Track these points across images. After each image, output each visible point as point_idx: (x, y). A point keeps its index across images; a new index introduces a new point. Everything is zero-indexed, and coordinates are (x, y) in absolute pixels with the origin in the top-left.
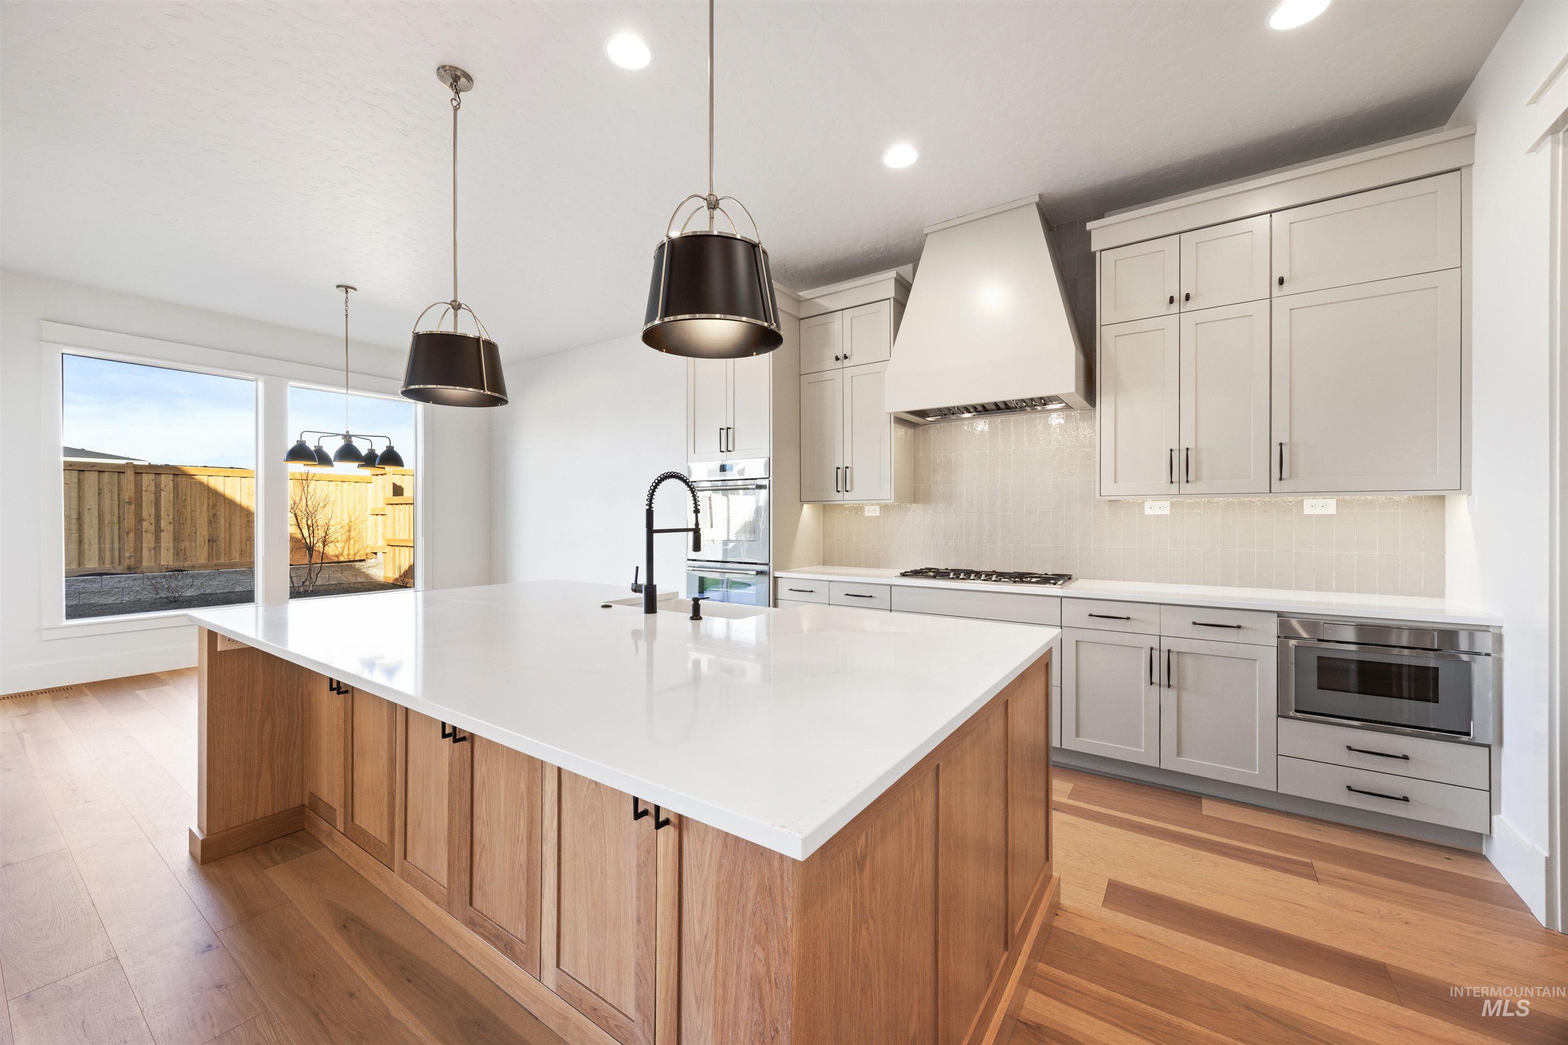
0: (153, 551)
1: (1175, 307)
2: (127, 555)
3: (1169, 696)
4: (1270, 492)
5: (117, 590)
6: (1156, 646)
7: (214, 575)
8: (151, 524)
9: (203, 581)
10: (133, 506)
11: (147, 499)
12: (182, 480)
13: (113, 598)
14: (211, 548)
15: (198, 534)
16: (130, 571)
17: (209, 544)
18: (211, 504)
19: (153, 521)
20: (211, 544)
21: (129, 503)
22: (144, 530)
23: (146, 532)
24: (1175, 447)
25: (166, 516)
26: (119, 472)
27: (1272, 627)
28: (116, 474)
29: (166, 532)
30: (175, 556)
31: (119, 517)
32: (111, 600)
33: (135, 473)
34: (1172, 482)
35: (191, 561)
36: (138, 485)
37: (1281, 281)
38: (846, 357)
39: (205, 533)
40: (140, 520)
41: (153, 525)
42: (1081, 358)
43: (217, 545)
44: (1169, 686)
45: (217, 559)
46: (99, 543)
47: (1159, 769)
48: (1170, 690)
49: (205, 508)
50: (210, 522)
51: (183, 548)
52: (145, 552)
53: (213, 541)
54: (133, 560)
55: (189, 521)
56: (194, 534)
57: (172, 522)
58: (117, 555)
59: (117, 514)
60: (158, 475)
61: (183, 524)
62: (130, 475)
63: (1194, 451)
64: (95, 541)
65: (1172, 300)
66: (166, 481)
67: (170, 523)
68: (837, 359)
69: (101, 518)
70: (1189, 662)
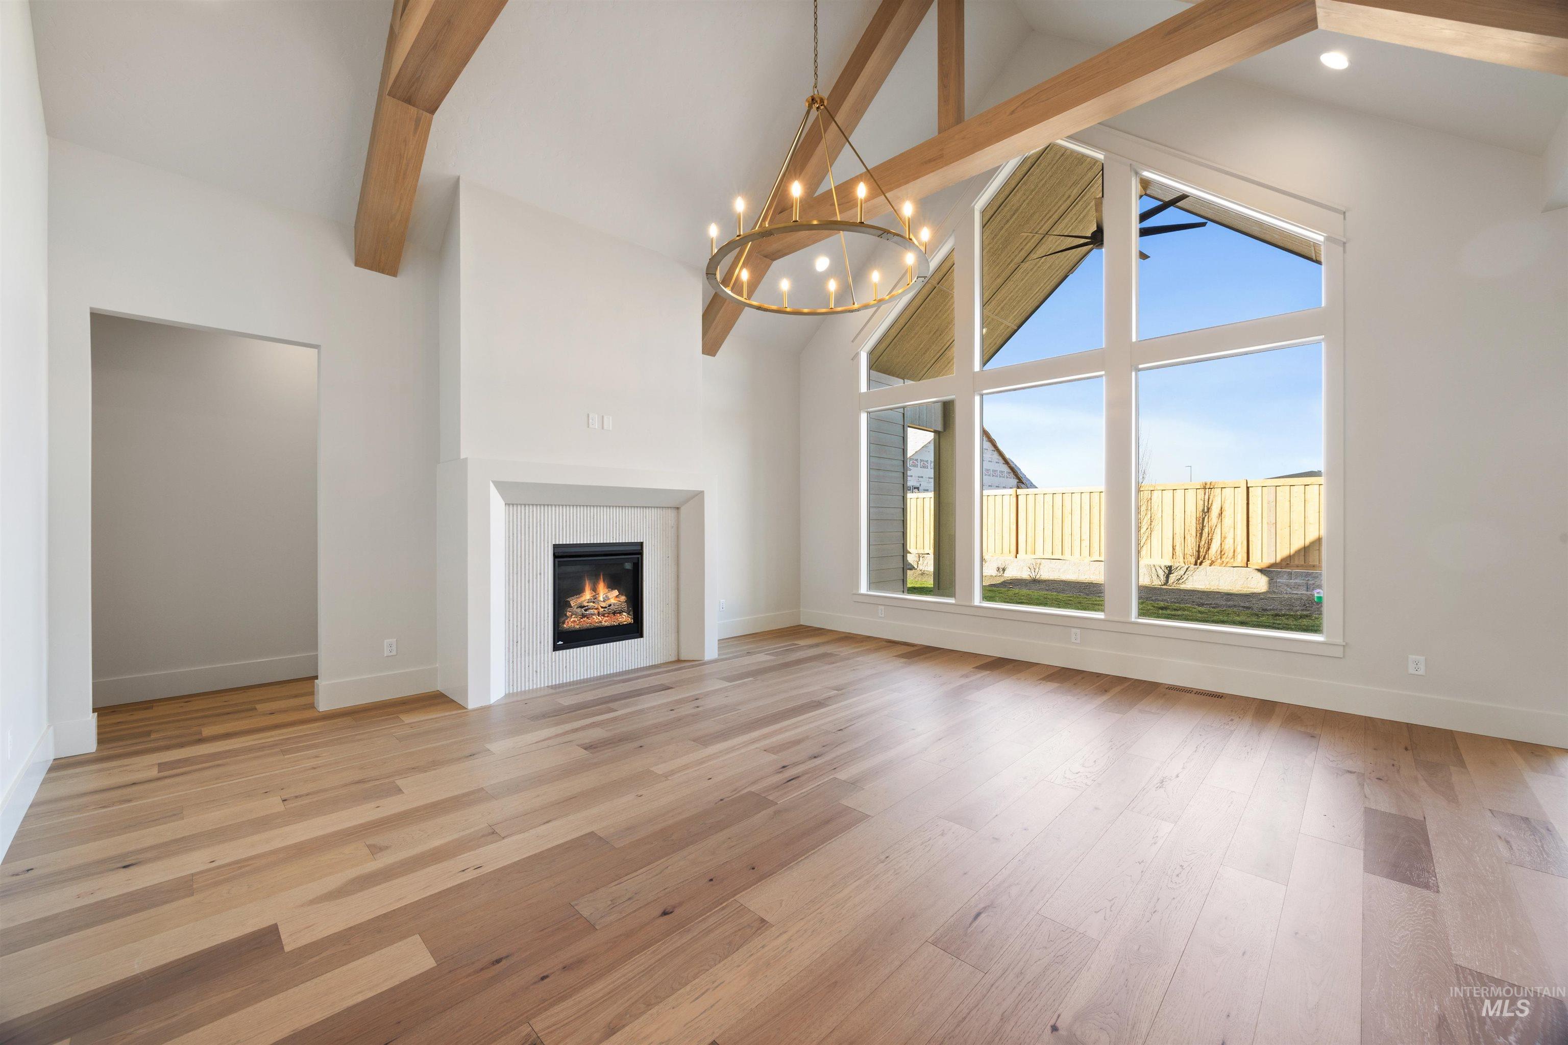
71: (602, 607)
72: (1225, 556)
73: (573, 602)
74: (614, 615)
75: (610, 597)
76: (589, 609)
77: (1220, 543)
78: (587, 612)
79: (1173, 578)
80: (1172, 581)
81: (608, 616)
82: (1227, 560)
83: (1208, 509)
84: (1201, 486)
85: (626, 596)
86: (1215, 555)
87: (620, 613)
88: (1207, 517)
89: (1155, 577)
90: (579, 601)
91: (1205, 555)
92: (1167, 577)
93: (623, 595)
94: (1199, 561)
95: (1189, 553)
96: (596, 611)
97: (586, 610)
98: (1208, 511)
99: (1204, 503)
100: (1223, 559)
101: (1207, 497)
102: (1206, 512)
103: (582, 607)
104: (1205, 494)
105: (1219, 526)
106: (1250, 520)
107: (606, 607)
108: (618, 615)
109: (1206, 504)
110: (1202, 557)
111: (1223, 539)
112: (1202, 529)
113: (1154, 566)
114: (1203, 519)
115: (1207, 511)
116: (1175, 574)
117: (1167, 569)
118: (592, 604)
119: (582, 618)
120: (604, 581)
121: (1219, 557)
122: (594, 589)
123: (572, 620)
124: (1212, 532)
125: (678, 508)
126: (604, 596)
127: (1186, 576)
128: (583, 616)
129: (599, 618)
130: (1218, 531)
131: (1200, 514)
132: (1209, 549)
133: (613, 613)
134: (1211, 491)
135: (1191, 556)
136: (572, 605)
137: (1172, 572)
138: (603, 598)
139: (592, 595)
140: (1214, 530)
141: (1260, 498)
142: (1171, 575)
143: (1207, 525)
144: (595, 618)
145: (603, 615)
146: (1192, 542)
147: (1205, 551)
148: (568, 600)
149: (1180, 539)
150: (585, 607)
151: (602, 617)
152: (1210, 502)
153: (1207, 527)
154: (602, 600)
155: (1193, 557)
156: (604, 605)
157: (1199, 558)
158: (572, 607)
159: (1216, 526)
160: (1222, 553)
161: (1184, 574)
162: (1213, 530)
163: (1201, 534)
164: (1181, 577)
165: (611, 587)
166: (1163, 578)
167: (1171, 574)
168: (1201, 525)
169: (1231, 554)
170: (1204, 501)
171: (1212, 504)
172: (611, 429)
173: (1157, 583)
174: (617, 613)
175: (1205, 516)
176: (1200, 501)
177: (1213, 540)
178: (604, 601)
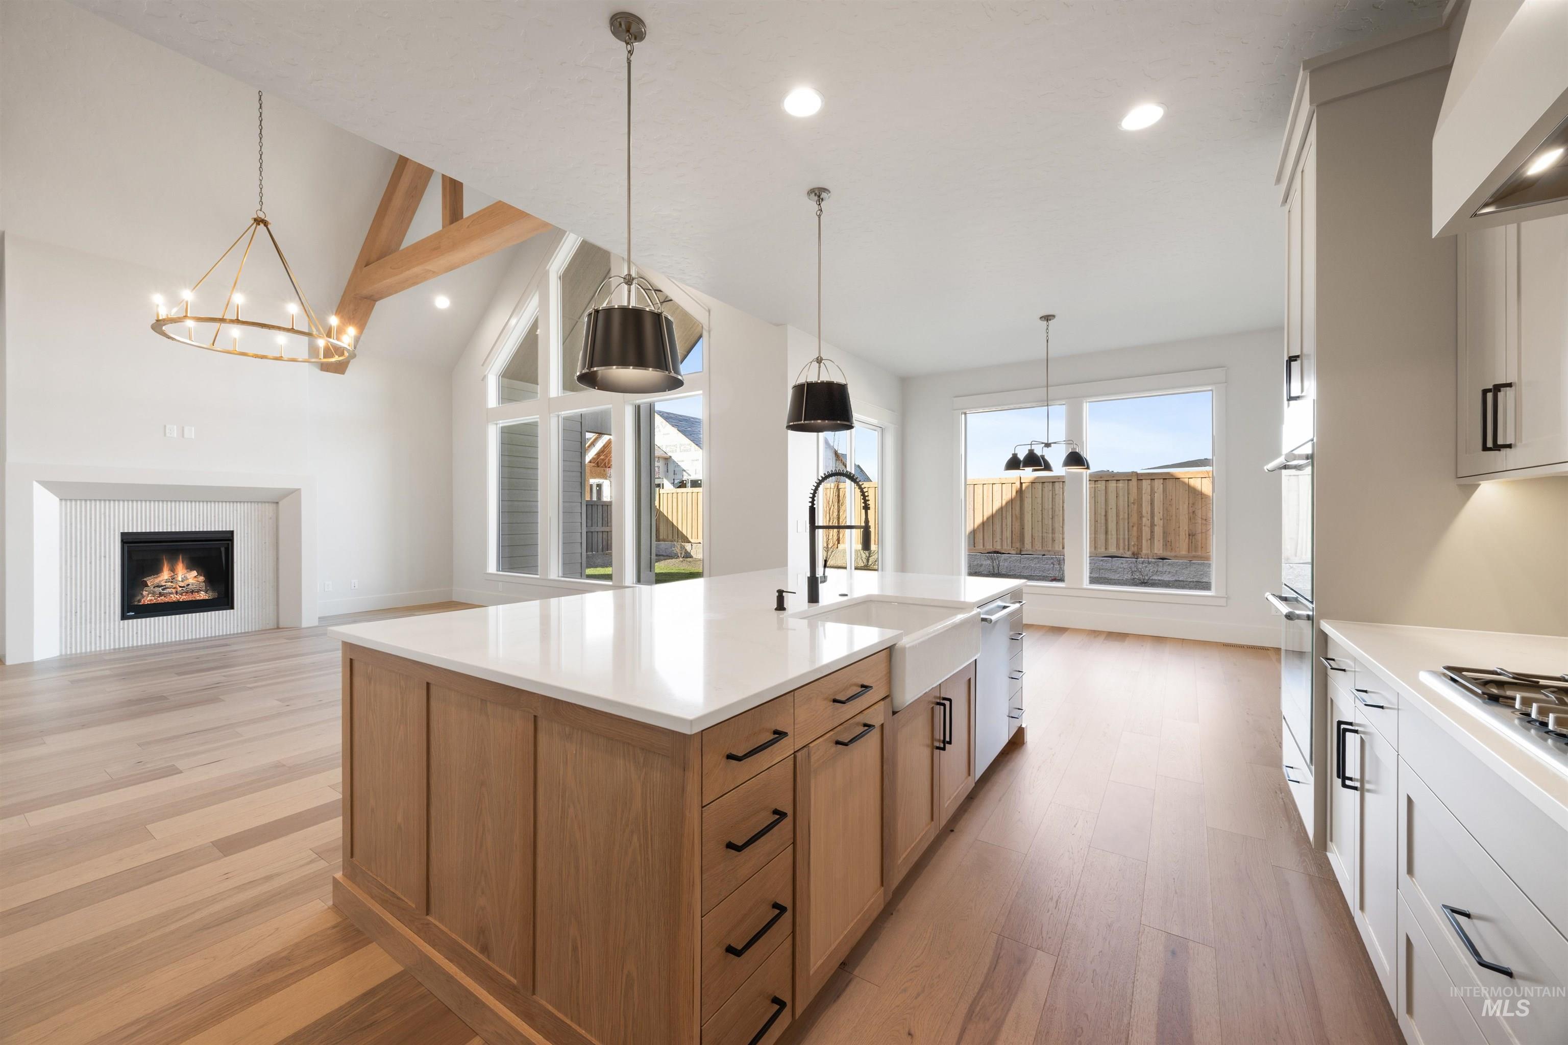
0: (1149, 541)
2: (1133, 543)
5: (1120, 569)
7: (1186, 565)
8: (1148, 520)
9: (1178, 569)
10: (1136, 506)
11: (1146, 498)
12: (1170, 483)
13: (1118, 575)
14: (1191, 541)
15: (1181, 529)
16: (1134, 556)
17: (1189, 538)
18: (1191, 502)
19: (1149, 518)
20: (1191, 538)
21: (1134, 503)
22: (1143, 524)
23: (1145, 526)
25: (1158, 513)
26: (1128, 480)
28: (1127, 481)
29: (1158, 526)
30: (1164, 546)
31: (1128, 514)
32: (1116, 577)
33: (1138, 480)
35: (1176, 552)
36: (1139, 489)
39: (1186, 528)
40: (1141, 517)
41: (1150, 521)
43: (1195, 539)
45: (1195, 551)
46: (1117, 534)
49: (1186, 506)
50: (1190, 519)
51: (1170, 541)
52: (1144, 542)
53: (1192, 536)
54: (1136, 547)
55: (1174, 517)
56: (1178, 529)
57: (1162, 518)
58: (1127, 543)
59: (1127, 512)
60: (1153, 481)
61: (1170, 520)
62: (1134, 482)
64: (1114, 532)
66: (1158, 484)
67: (1161, 519)
69: (1117, 515)
71: (180, 587)
73: (151, 581)
74: (192, 594)
75: (188, 577)
76: (168, 588)
78: (165, 591)
81: (186, 595)
85: (204, 576)
87: (197, 592)
90: (157, 581)
93: (201, 575)
96: (174, 591)
97: (163, 590)
103: (159, 586)
107: (184, 587)
108: (196, 594)
118: (170, 583)
119: (159, 597)
120: (183, 562)
122: (173, 570)
123: (149, 598)
125: (277, 503)
126: (183, 576)
128: (161, 595)
129: (177, 596)
133: (191, 592)
136: (149, 585)
138: (182, 578)
139: (171, 575)
144: (173, 597)
145: (181, 594)
148: (145, 579)
150: (163, 586)
151: (180, 596)
154: (180, 580)
156: (182, 584)
158: (149, 587)
165: (190, 568)
172: (193, 437)
174: (196, 592)
178: (182, 581)
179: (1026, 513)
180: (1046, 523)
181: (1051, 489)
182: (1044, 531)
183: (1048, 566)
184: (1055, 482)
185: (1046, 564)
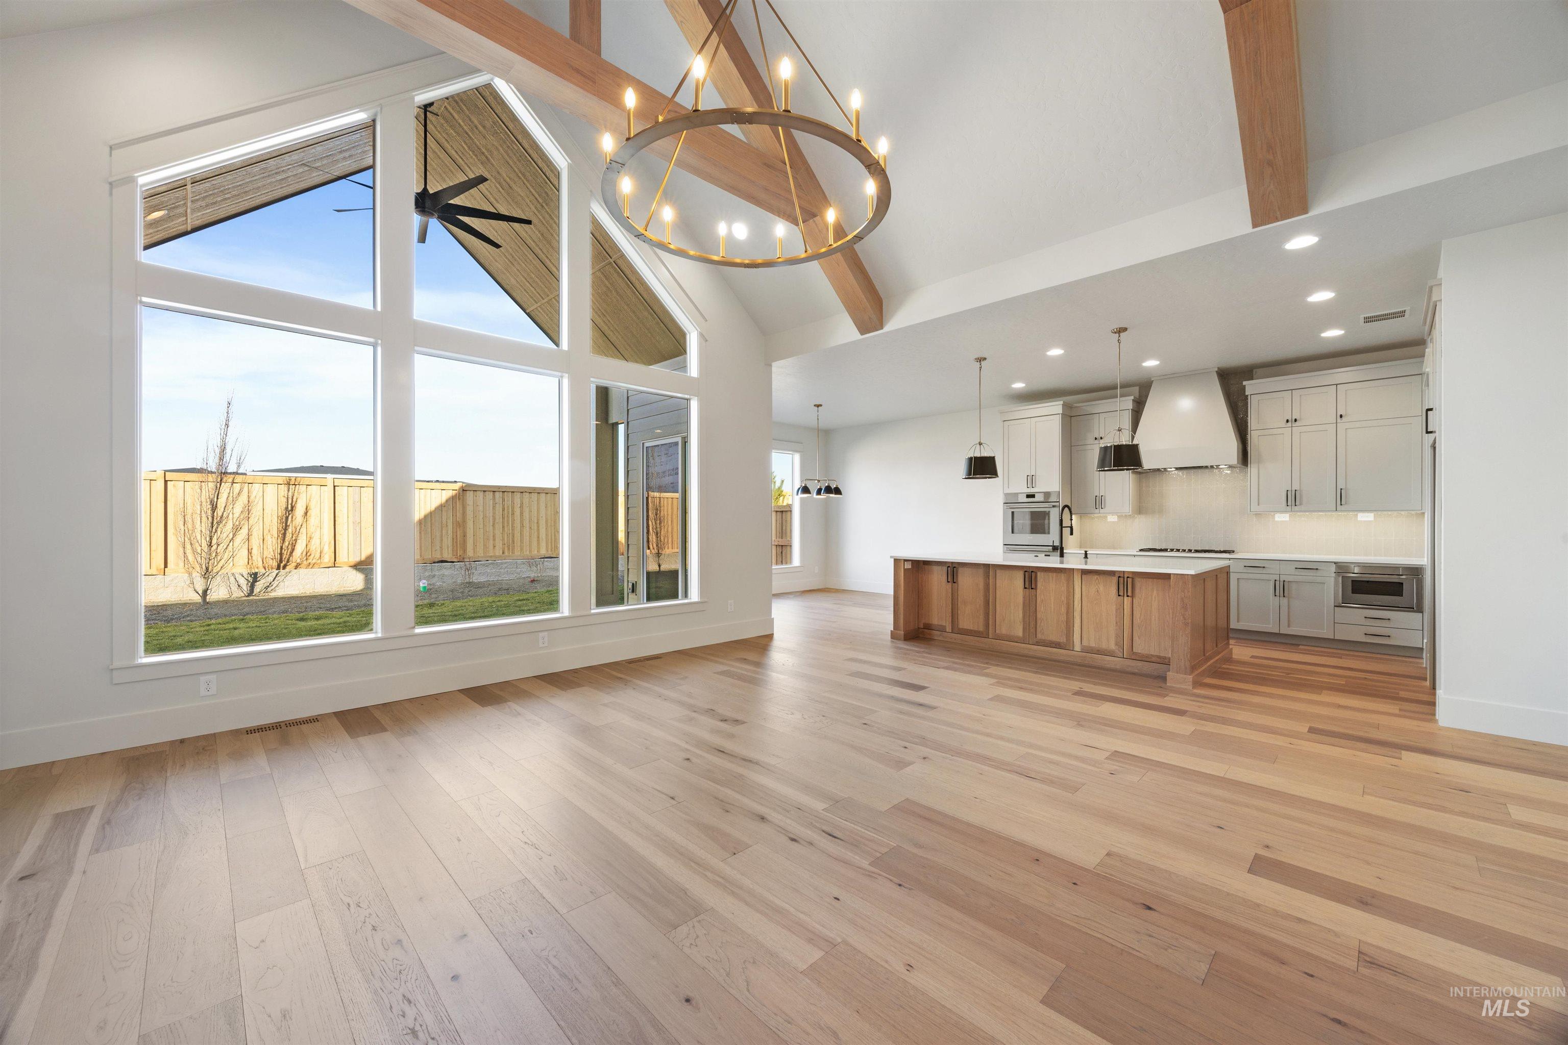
1: (1289, 424)
3: (1284, 601)
4: (1336, 510)
6: (1278, 579)
24: (1290, 489)
27: (1333, 568)
34: (1288, 506)
37: (1341, 416)
38: (1101, 438)
42: (1241, 446)
44: (1284, 596)
47: (1279, 633)
48: (1284, 598)
63: (1299, 492)
65: (1287, 421)
68: (1096, 439)
70: (1294, 586)
72: (312, 557)
77: (305, 545)
79: (259, 586)
80: (258, 590)
82: (314, 561)
83: (292, 507)
84: (284, 481)
86: (301, 557)
88: (290, 516)
89: (234, 588)
91: (289, 558)
92: (252, 587)
94: (282, 565)
95: (269, 556)
98: (292, 510)
99: (288, 500)
100: (309, 561)
101: (290, 494)
102: (290, 511)
104: (288, 491)
105: (304, 525)
106: (336, 519)
109: (290, 502)
110: (286, 560)
111: (309, 540)
112: (286, 530)
113: (233, 574)
114: (287, 518)
115: (290, 509)
116: (262, 581)
117: (251, 576)
121: (305, 558)
124: (297, 532)
127: (276, 583)
130: (303, 530)
131: (282, 511)
132: (293, 550)
134: (295, 488)
135: (272, 559)
137: (258, 580)
140: (300, 529)
141: (346, 498)
142: (258, 583)
143: (291, 525)
146: (273, 544)
147: (288, 554)
149: (258, 540)
152: (294, 500)
153: (291, 527)
155: (274, 561)
157: (281, 561)
159: (301, 526)
160: (307, 554)
161: (274, 580)
162: (298, 530)
163: (284, 534)
164: (270, 584)
166: (245, 588)
167: (257, 581)
168: (284, 525)
169: (318, 555)
170: (288, 498)
171: (296, 501)
173: (237, 594)
175: (289, 514)
176: (283, 498)
177: (298, 541)
179: (468, 521)
180: (488, 530)
181: (492, 497)
182: (485, 537)
183: (502, 570)
184: (495, 491)
185: (500, 569)
